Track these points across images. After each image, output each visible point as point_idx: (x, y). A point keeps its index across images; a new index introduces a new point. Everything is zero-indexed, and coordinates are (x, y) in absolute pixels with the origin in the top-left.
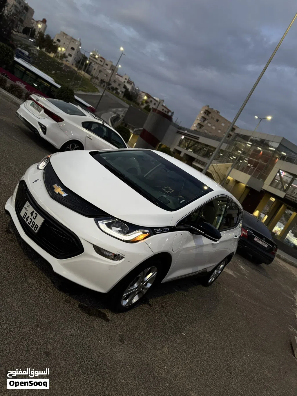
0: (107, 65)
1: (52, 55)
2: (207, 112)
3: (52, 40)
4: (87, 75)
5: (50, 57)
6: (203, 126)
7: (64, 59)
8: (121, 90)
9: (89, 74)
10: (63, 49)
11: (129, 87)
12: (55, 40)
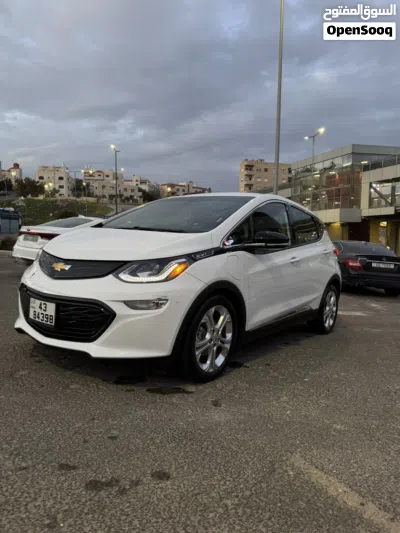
0: (107, 176)
1: (41, 197)
2: (249, 167)
3: (34, 182)
4: (91, 200)
5: (40, 201)
6: (252, 185)
7: (57, 195)
8: (137, 195)
9: (93, 196)
10: (51, 184)
11: (145, 187)
12: (37, 179)
